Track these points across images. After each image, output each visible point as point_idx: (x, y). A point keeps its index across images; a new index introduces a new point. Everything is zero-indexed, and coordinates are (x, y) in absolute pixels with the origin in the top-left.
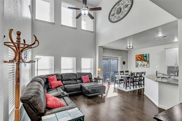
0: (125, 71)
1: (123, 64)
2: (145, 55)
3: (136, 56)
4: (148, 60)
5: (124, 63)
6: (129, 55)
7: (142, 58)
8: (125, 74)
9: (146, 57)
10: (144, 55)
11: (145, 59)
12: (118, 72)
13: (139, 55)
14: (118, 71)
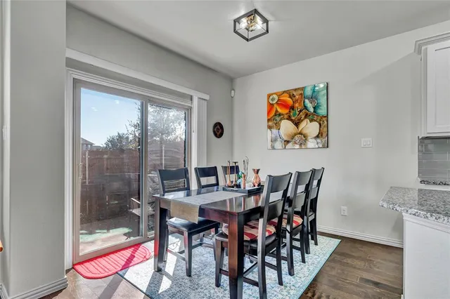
0: (225, 168)
1: (216, 135)
2: (308, 92)
3: (269, 96)
4: (322, 111)
5: (218, 130)
6: (237, 95)
7: (297, 105)
8: (222, 183)
9: (313, 98)
10: (303, 89)
11: (312, 110)
12: (185, 173)
13: (279, 95)
14: (186, 171)
